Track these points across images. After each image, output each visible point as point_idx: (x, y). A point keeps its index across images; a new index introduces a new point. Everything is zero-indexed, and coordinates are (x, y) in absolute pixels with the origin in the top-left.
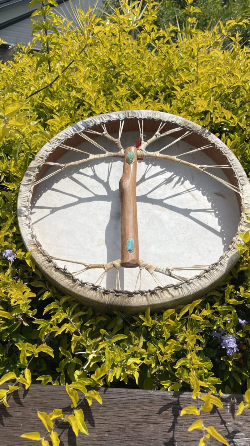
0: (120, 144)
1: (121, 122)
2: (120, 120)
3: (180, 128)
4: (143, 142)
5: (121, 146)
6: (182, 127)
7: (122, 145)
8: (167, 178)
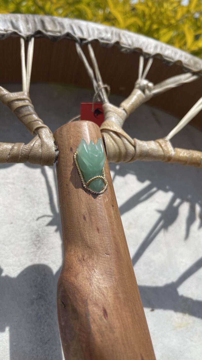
0: (31, 109)
1: (22, 42)
2: (20, 37)
3: (188, 75)
4: (109, 106)
5: (35, 117)
6: (194, 73)
7: (40, 116)
8: (163, 207)
